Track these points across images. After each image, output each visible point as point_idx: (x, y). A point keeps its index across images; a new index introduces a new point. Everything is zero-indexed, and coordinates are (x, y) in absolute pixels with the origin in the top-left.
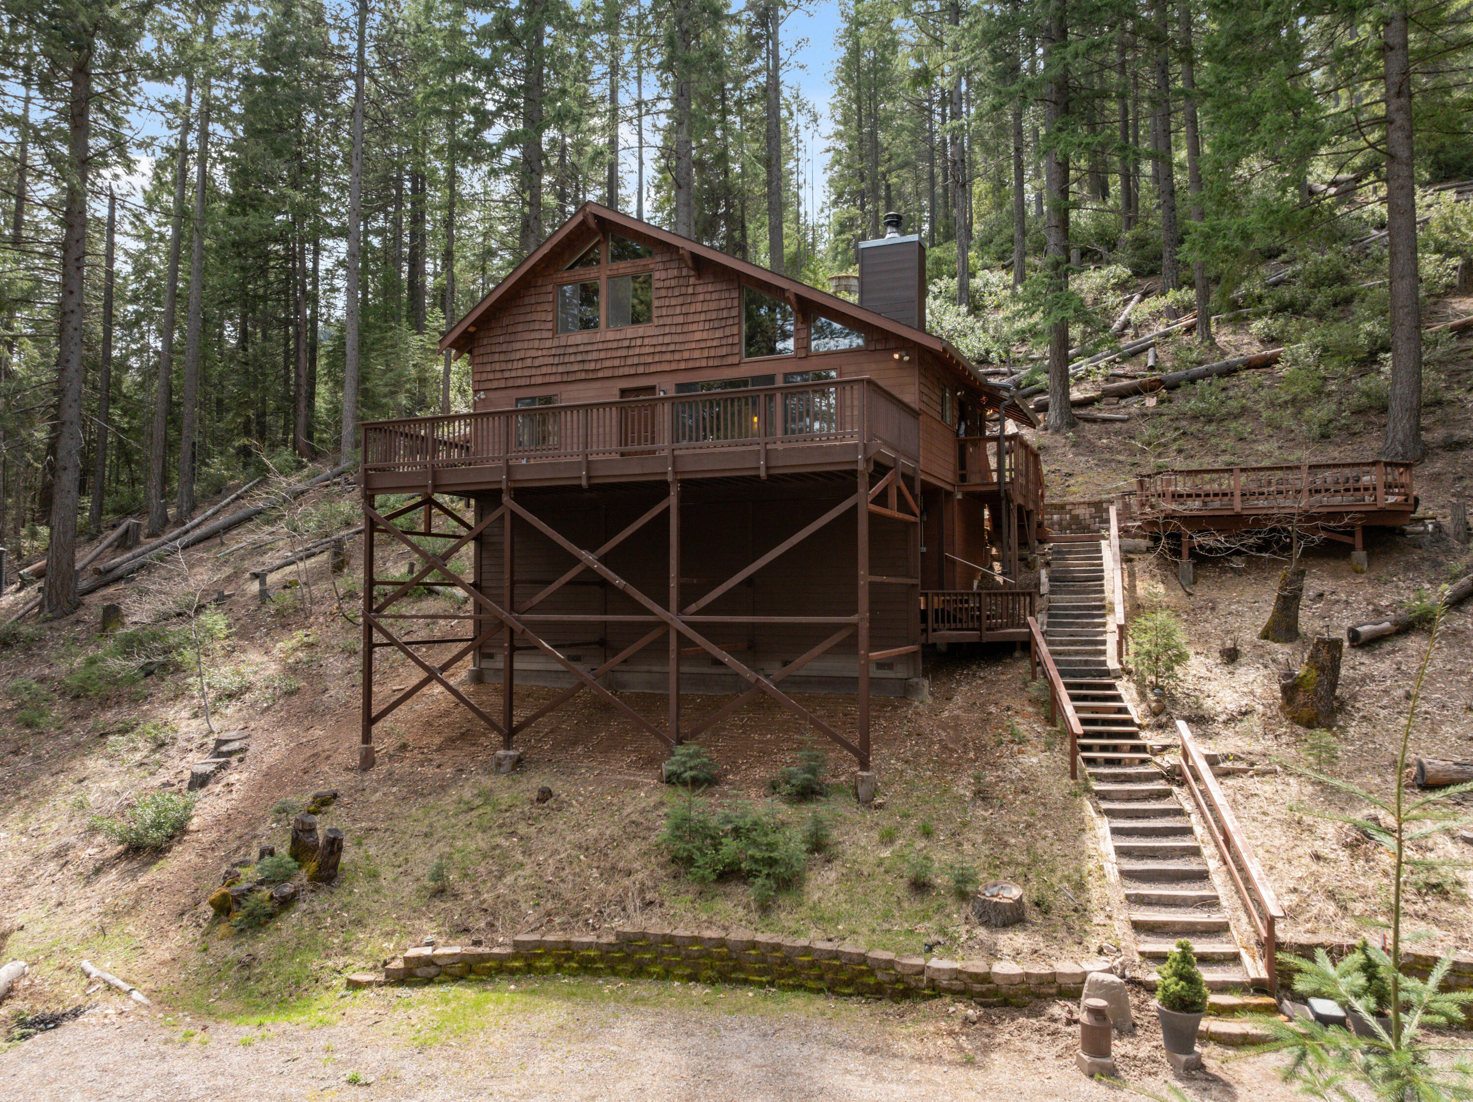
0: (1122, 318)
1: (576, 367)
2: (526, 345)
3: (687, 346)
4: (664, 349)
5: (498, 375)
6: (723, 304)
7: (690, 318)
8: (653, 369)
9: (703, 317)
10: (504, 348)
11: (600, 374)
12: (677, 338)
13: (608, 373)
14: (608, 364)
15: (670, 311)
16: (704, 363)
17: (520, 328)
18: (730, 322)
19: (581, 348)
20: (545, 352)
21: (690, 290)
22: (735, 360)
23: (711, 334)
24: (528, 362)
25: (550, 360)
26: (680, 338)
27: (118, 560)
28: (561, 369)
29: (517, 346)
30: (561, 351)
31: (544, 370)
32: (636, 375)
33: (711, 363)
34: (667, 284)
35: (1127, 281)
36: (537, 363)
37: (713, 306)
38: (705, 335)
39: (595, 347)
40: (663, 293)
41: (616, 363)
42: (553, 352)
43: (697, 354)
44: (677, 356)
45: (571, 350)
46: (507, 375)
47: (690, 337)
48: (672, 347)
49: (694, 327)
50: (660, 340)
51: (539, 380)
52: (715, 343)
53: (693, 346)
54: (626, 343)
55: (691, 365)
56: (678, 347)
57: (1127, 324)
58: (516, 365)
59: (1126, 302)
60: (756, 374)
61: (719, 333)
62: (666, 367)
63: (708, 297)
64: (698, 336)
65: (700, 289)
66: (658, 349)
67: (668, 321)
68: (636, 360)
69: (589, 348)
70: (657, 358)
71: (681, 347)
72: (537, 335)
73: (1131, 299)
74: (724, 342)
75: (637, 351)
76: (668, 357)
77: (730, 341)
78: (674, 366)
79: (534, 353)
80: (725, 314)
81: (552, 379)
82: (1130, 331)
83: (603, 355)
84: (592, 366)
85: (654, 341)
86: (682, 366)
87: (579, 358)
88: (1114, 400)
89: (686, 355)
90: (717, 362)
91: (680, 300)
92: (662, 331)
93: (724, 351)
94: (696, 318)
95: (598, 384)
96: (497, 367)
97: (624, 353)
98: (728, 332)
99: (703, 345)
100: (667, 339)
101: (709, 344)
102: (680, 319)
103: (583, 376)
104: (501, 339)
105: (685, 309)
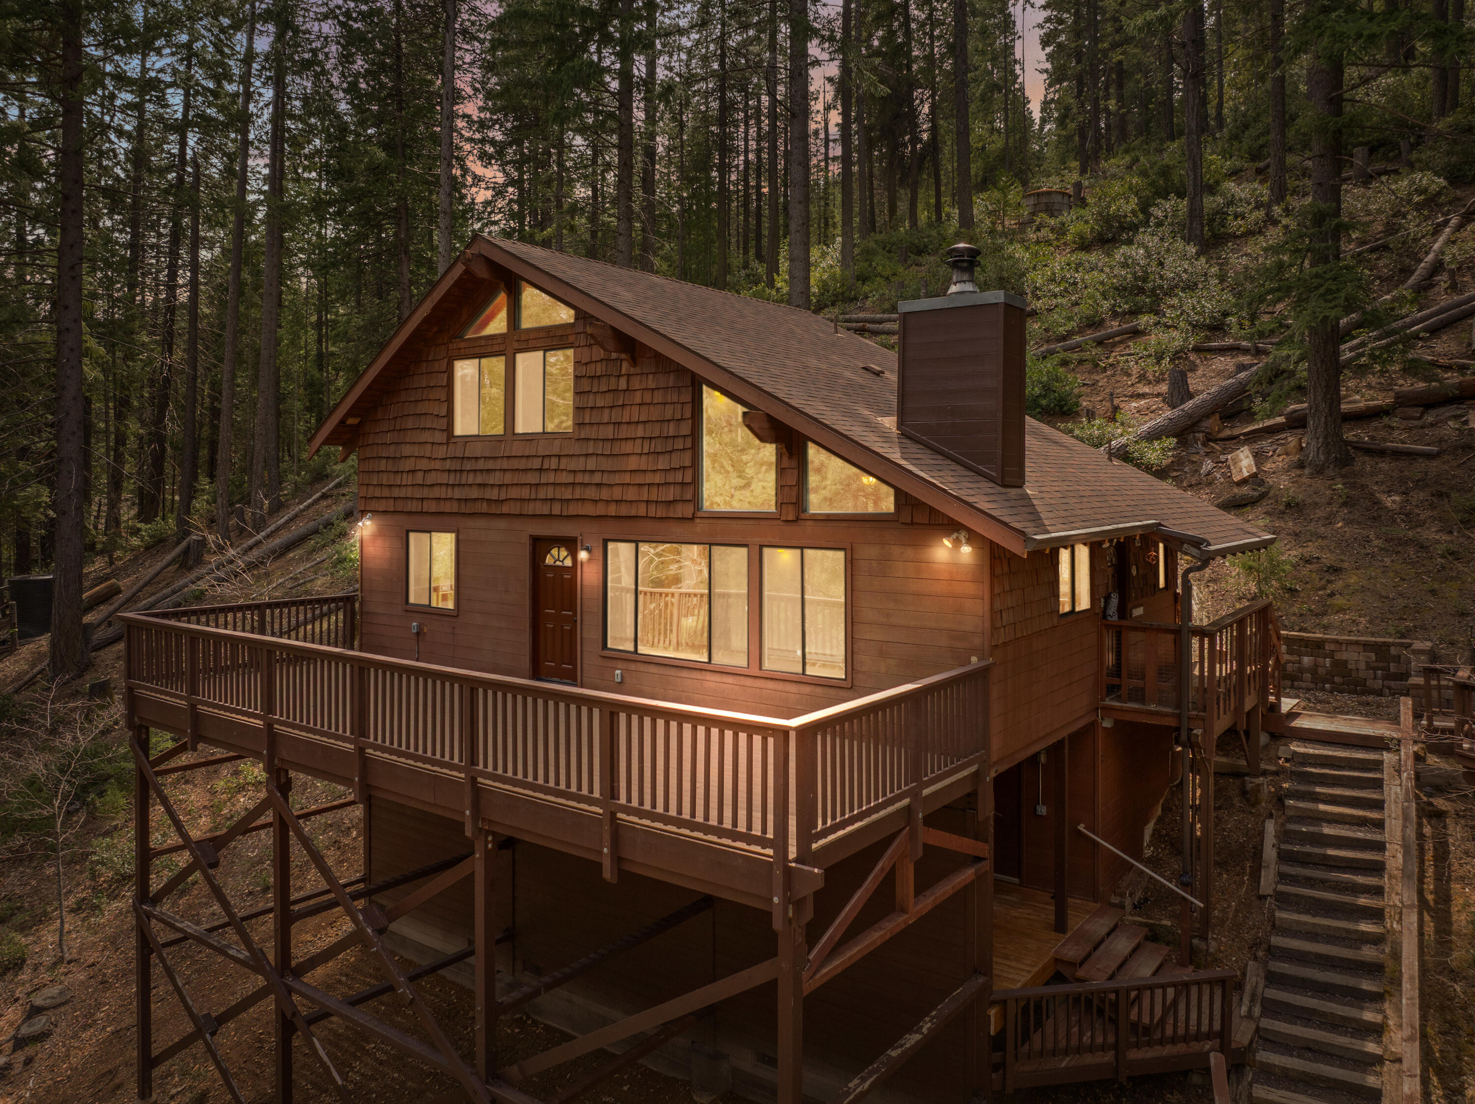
0: (1431, 256)
1: (474, 493)
2: (416, 451)
3: (617, 479)
4: (587, 479)
5: (386, 492)
6: (669, 412)
7: (625, 432)
8: (573, 510)
9: (640, 432)
10: (391, 451)
11: (505, 509)
12: (604, 464)
13: (514, 508)
14: (514, 493)
16: (642, 510)
17: (410, 423)
18: (679, 444)
19: (481, 465)
20: (437, 465)
21: (623, 384)
22: (688, 511)
23: (651, 463)
24: (419, 478)
25: (444, 478)
27: (182, 582)
28: (458, 493)
29: (407, 450)
30: (456, 465)
31: (436, 492)
32: (550, 516)
35: (1439, 194)
36: (431, 479)
37: (655, 413)
38: (643, 463)
39: (498, 465)
40: (586, 385)
41: (525, 493)
42: (448, 465)
43: (631, 494)
44: (605, 494)
45: (468, 466)
46: (396, 492)
47: (623, 464)
48: (597, 478)
49: (627, 447)
51: (432, 507)
52: (658, 478)
53: (627, 478)
54: (536, 464)
55: (624, 511)
56: (606, 479)
57: (1438, 267)
58: (407, 479)
59: (1437, 231)
60: (720, 539)
61: (663, 463)
62: (589, 509)
63: (648, 398)
64: (633, 463)
65: (636, 383)
66: (580, 478)
68: (550, 493)
69: (490, 465)
70: (578, 493)
71: (611, 480)
72: (426, 437)
73: (1446, 223)
74: (671, 478)
75: (551, 478)
76: (591, 493)
77: (680, 478)
78: (600, 510)
79: (423, 464)
80: (671, 430)
81: (447, 507)
82: (1443, 280)
83: (508, 478)
84: (493, 494)
85: (573, 464)
86: (612, 510)
87: (479, 479)
88: (1416, 412)
89: (617, 493)
90: (661, 513)
91: (608, 398)
93: (670, 494)
94: (631, 431)
95: (502, 524)
96: (385, 479)
97: (532, 478)
98: (676, 461)
99: (639, 479)
100: (591, 464)
101: (649, 478)
102: (608, 432)
103: (484, 508)
104: (388, 438)
105: (616, 415)
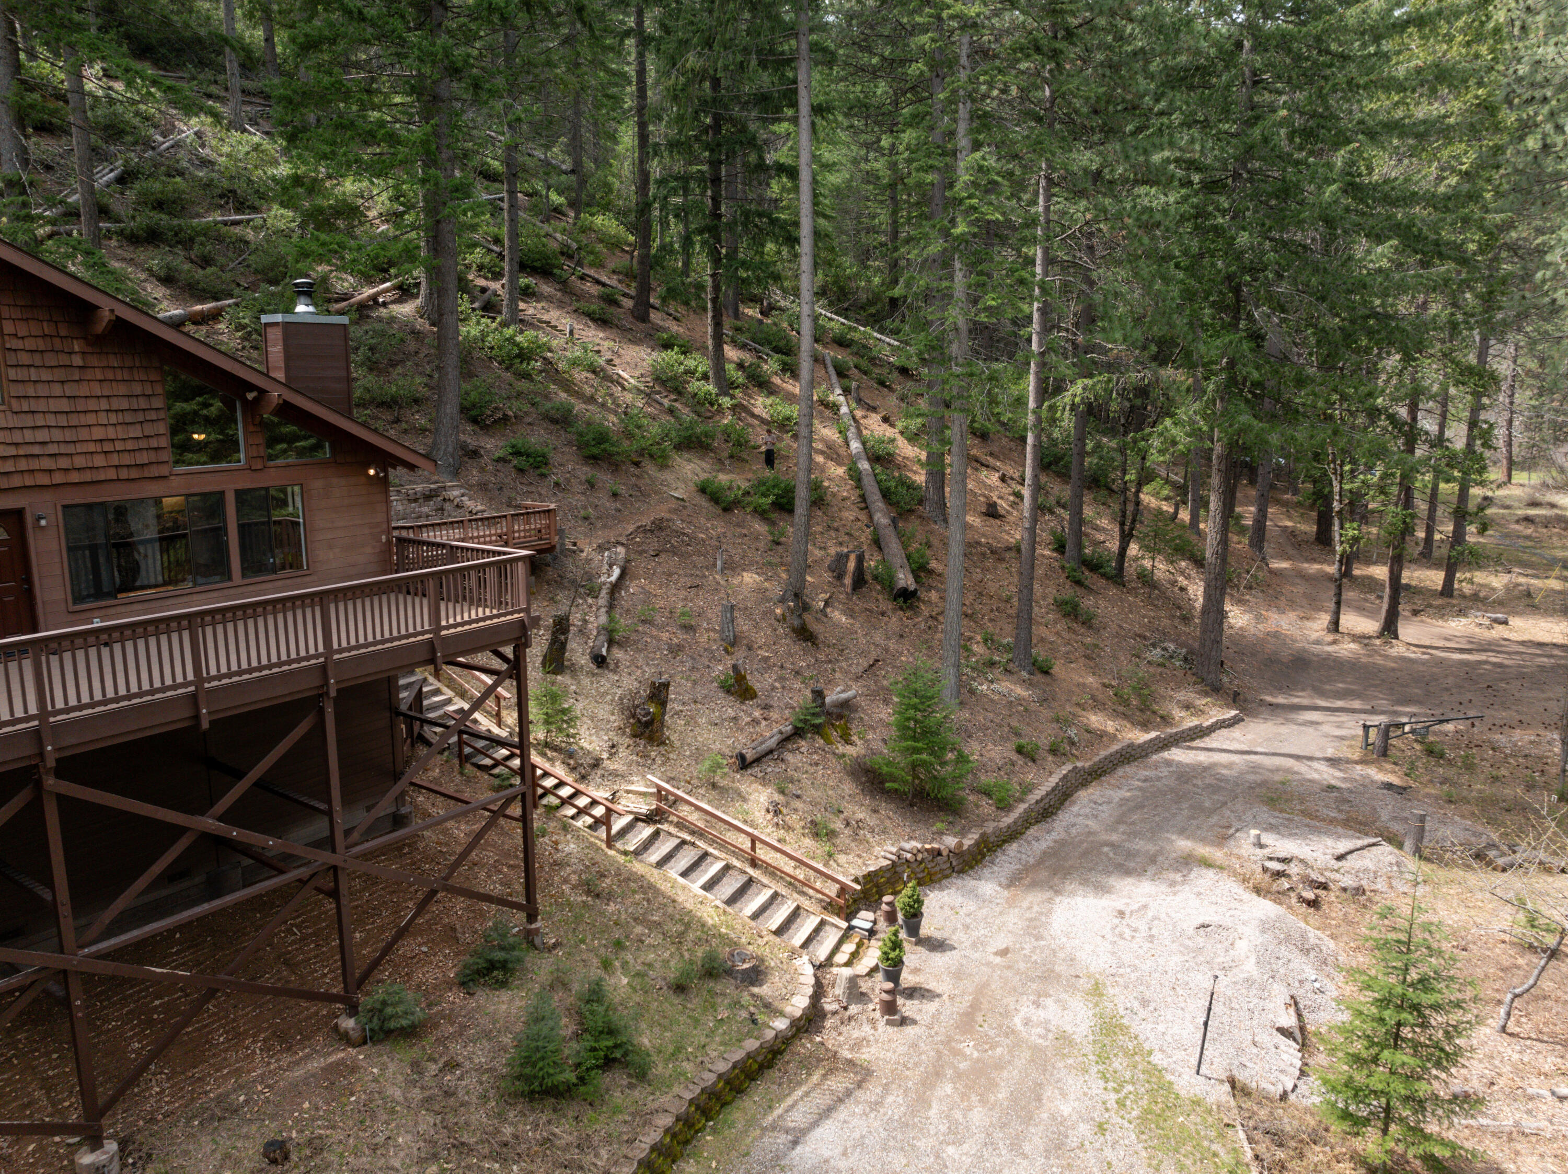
3: (80, 448)
4: (36, 450)
6: (139, 389)
7: (81, 405)
8: (17, 481)
9: (104, 404)
12: (57, 435)
15: (42, 390)
16: (111, 474)
18: (153, 415)
21: (76, 360)
22: (164, 470)
23: (121, 432)
26: (69, 435)
33: (124, 474)
34: (30, 344)
37: (122, 389)
38: (111, 433)
40: (25, 358)
43: (99, 461)
44: (64, 463)
47: (84, 434)
48: (53, 449)
49: (91, 419)
50: (29, 436)
52: (130, 445)
53: (92, 447)
55: (88, 477)
56: (63, 449)
60: (197, 490)
61: (136, 432)
62: (44, 480)
63: (110, 374)
64: (98, 433)
65: (94, 361)
66: (25, 450)
67: (42, 406)
70: (23, 465)
71: (70, 449)
74: (143, 444)
76: (47, 463)
77: (154, 443)
78: (58, 478)
80: (143, 404)
85: (14, 437)
86: (75, 477)
89: (80, 462)
90: (134, 474)
91: (60, 374)
92: (29, 421)
93: (143, 458)
94: (92, 405)
98: (149, 430)
99: (108, 447)
100: (42, 436)
101: (119, 446)
102: (64, 405)
105: (70, 390)
